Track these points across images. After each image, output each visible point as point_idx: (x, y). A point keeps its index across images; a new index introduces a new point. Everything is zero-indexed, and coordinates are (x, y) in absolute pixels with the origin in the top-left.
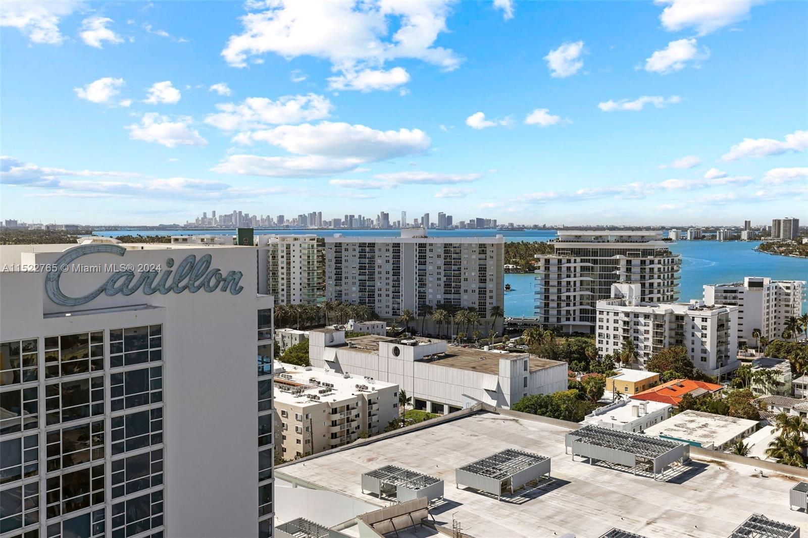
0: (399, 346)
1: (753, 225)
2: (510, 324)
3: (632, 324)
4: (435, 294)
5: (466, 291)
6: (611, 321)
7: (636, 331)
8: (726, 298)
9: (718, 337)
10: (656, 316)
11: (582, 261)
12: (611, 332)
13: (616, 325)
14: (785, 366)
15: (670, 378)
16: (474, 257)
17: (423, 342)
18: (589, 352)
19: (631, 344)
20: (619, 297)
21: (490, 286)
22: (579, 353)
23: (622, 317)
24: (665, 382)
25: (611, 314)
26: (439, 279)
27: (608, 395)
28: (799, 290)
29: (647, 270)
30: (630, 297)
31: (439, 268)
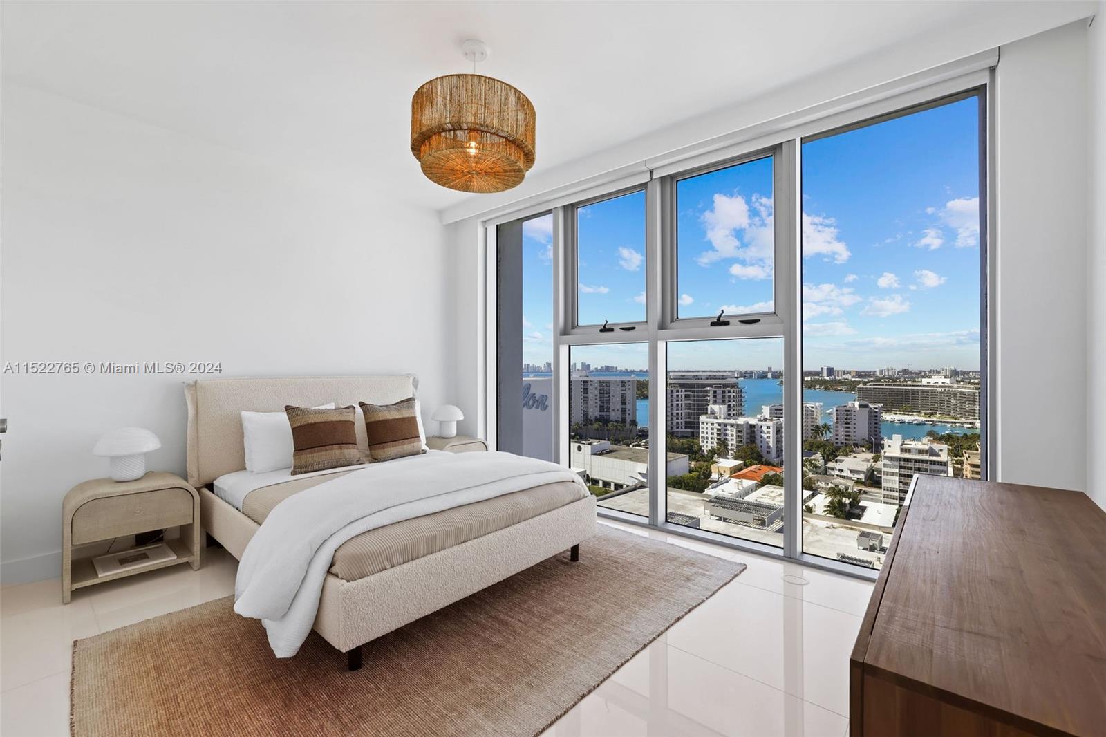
0: (581, 445)
1: (773, 370)
2: (640, 431)
3: (722, 430)
4: (594, 412)
5: (613, 410)
6: (709, 429)
7: (726, 435)
8: (776, 414)
9: (777, 438)
10: (738, 425)
11: (685, 391)
12: (710, 436)
13: (713, 431)
14: (818, 456)
15: (751, 465)
16: (618, 389)
17: (595, 442)
18: (695, 448)
19: (723, 443)
20: (713, 413)
21: (629, 407)
22: (689, 449)
23: (716, 426)
24: (747, 467)
25: (709, 424)
26: (596, 403)
27: (714, 476)
28: (819, 408)
29: (727, 397)
30: (720, 413)
31: (596, 396)
